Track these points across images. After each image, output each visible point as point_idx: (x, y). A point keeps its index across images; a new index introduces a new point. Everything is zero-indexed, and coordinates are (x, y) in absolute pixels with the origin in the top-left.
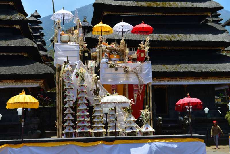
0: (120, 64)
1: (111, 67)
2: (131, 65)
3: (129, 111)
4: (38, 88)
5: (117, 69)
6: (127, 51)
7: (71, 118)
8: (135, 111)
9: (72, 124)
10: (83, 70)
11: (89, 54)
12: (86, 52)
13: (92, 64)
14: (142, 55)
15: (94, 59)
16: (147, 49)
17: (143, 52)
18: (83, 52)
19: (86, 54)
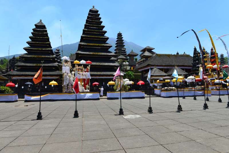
0: (81, 73)
1: (78, 74)
2: (84, 73)
3: (82, 86)
4: (58, 79)
5: (80, 74)
6: (84, 69)
7: (67, 87)
8: (84, 86)
9: (67, 89)
10: (70, 74)
11: (73, 70)
12: (72, 69)
13: (73, 72)
14: (88, 70)
15: (74, 71)
16: (89, 69)
17: (88, 69)
18: (71, 69)
19: (72, 70)
